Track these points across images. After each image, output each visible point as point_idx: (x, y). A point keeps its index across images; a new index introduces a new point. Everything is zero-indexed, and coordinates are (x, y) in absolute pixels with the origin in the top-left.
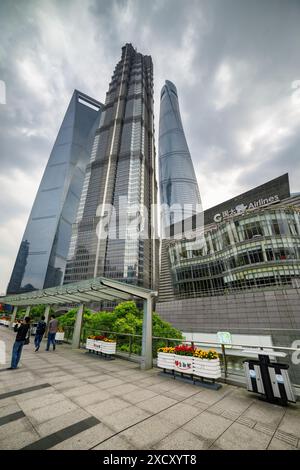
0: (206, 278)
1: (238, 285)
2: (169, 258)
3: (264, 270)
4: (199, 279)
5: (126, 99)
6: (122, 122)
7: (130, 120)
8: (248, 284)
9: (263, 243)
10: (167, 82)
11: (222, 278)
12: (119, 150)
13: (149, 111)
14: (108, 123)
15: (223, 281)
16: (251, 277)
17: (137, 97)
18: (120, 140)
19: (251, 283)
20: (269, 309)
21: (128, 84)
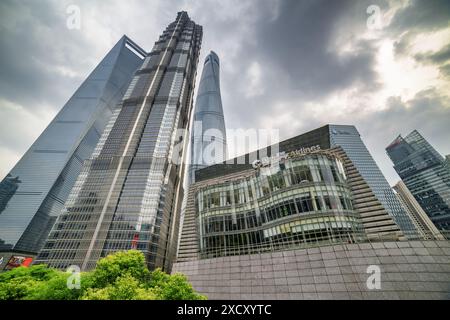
0: (241, 232)
1: (282, 240)
2: (197, 205)
3: (315, 221)
4: (233, 233)
5: (173, 51)
6: (165, 69)
7: (174, 69)
8: (295, 238)
9: (312, 189)
10: (212, 52)
11: (262, 232)
12: (157, 93)
13: (193, 67)
14: (151, 67)
15: (263, 235)
16: (299, 230)
17: (184, 52)
18: (160, 85)
19: (298, 237)
20: (329, 271)
21: (178, 40)
